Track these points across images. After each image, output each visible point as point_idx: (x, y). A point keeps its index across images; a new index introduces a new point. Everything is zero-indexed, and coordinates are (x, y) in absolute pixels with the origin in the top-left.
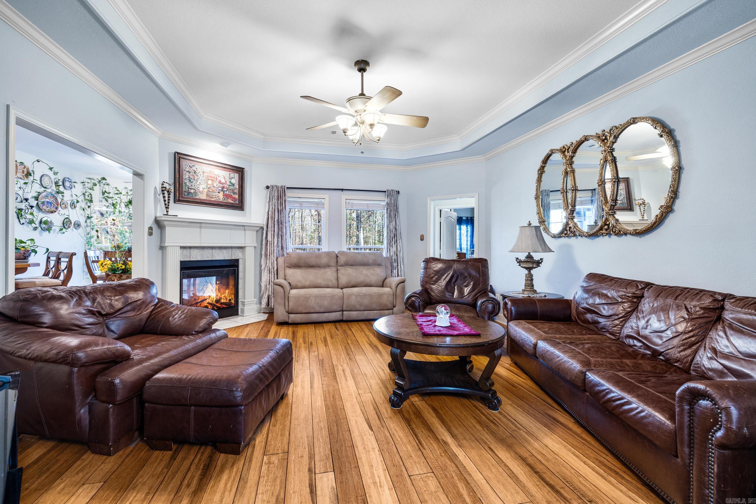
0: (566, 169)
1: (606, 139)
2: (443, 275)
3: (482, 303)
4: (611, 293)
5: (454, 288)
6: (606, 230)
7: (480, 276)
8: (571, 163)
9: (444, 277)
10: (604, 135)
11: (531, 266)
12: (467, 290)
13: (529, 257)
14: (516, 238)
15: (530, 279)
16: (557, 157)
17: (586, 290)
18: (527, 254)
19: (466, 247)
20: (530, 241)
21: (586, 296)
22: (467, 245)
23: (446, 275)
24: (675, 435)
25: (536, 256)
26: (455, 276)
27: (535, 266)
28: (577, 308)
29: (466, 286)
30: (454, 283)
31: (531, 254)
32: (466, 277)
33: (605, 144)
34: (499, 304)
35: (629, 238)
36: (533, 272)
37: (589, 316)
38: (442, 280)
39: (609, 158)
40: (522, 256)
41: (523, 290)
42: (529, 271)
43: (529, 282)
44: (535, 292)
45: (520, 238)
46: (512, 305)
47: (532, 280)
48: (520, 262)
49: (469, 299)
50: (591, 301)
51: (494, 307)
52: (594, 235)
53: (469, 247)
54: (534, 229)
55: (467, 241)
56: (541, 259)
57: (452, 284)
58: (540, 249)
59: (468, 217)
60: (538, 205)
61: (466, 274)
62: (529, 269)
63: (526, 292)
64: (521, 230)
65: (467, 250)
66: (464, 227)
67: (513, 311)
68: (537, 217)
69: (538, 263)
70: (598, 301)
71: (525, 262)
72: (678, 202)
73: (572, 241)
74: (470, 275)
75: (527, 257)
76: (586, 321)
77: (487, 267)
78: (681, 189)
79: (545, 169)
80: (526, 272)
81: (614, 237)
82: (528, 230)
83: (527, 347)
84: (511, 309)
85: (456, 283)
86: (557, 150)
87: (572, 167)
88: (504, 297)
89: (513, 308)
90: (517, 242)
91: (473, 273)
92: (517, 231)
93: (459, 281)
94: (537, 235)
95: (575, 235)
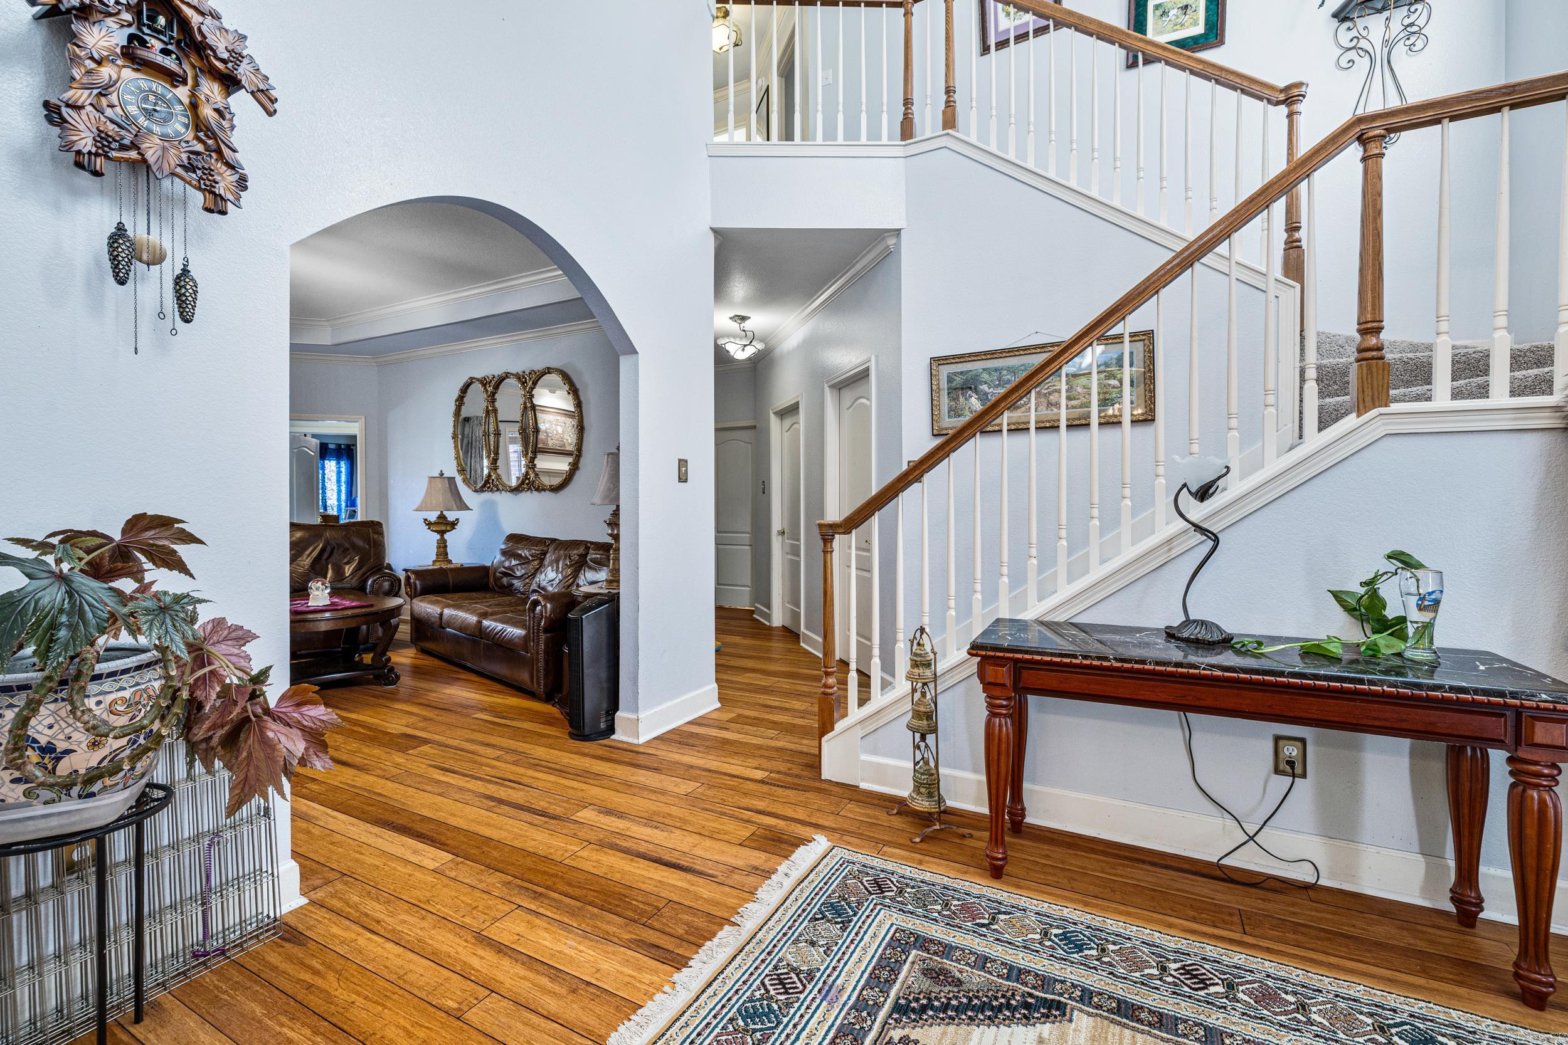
0: (487, 407)
1: (526, 382)
2: (306, 549)
3: (375, 581)
4: (525, 553)
5: (327, 569)
6: (528, 484)
7: (370, 547)
8: (493, 401)
9: (308, 552)
10: (524, 377)
11: (443, 528)
12: (348, 570)
13: (442, 517)
14: (425, 491)
15: (442, 546)
16: (477, 387)
17: (504, 553)
18: (439, 513)
19: (336, 503)
20: (441, 496)
21: (503, 559)
22: (339, 500)
23: (311, 549)
24: (526, 638)
25: (451, 516)
26: (329, 549)
27: (448, 528)
28: (495, 574)
29: (347, 563)
30: (327, 560)
31: (445, 513)
32: (347, 549)
33: (525, 388)
34: (400, 580)
35: (547, 495)
36: (446, 536)
37: (505, 580)
38: (305, 556)
39: (528, 405)
40: (433, 516)
41: (434, 562)
42: (442, 536)
43: (442, 550)
44: (450, 562)
45: (428, 493)
46: (416, 578)
47: (446, 547)
48: (429, 524)
49: (354, 582)
50: (507, 564)
51: (392, 585)
52: (516, 490)
53: (343, 504)
54: (446, 481)
55: (339, 491)
56: (457, 520)
57: (324, 562)
58: (455, 507)
59: (340, 445)
60: (456, 447)
61: (347, 545)
62: (442, 533)
63: (437, 563)
64: (430, 482)
65: (339, 509)
66: (331, 466)
67: (419, 587)
68: (455, 463)
69: (453, 525)
70: (514, 562)
71: (435, 523)
72: (582, 460)
73: (497, 497)
74: (354, 547)
75: (439, 517)
76: (503, 587)
77: (381, 534)
78: (584, 448)
79: (465, 400)
80: (438, 537)
81: (535, 493)
82: (439, 484)
83: (433, 619)
84: (415, 583)
85: (330, 560)
86: (478, 380)
87: (494, 406)
88: (406, 570)
89: (417, 582)
90: (425, 497)
91: (360, 543)
92: (424, 484)
93: (335, 556)
94: (450, 489)
95: (498, 490)
